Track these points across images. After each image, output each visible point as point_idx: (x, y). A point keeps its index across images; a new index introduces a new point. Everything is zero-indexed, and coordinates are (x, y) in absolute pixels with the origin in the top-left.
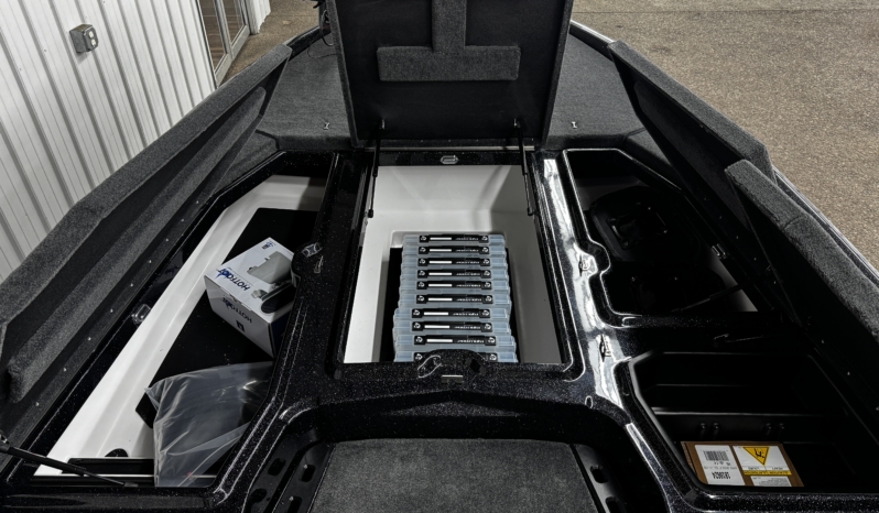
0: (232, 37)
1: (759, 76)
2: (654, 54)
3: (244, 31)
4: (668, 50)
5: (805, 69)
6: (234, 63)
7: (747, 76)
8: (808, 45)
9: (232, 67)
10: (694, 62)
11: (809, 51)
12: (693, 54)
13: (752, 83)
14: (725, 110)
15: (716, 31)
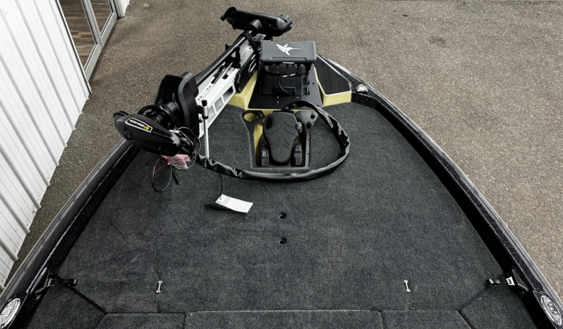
0: (101, 29)
1: (514, 70)
2: (433, 45)
3: (113, 16)
4: (442, 41)
5: (547, 63)
6: (104, 49)
7: (504, 71)
8: (548, 38)
9: (102, 54)
10: (463, 55)
11: (548, 45)
12: (462, 46)
13: (509, 78)
14: (489, 107)
15: (478, 21)
